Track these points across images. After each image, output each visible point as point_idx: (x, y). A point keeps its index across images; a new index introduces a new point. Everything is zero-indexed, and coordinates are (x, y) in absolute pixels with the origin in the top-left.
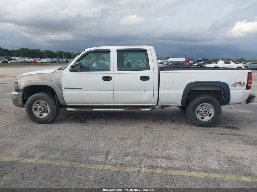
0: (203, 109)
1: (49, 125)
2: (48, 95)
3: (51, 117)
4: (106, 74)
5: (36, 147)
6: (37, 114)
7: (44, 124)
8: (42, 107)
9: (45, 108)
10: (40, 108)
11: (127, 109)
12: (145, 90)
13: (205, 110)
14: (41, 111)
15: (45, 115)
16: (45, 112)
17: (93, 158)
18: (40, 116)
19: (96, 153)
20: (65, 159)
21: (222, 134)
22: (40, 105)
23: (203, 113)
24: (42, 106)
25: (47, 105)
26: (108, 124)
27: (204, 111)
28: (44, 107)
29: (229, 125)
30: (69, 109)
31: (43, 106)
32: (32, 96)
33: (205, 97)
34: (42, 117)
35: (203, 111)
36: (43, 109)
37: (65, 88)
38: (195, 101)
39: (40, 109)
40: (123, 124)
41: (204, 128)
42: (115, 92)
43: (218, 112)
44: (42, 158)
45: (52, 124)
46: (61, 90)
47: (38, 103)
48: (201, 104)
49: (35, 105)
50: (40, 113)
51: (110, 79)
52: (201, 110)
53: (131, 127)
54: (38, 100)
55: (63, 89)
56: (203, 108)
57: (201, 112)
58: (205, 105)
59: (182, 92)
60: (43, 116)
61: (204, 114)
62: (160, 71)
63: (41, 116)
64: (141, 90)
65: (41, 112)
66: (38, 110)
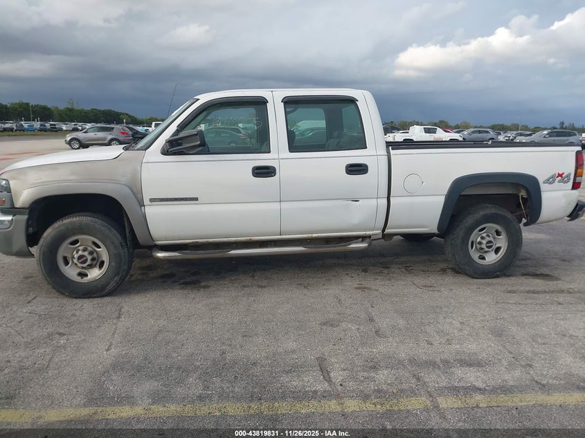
0: (482, 238)
1: (107, 299)
2: (103, 220)
3: (115, 279)
4: (261, 160)
5: (117, 366)
6: (71, 272)
7: (95, 297)
8: (86, 253)
9: (95, 255)
10: (80, 257)
11: (312, 246)
12: (356, 197)
13: (488, 239)
14: (85, 265)
15: (95, 274)
16: (95, 266)
17: (296, 383)
18: (79, 278)
19: (294, 369)
20: (223, 396)
21: (534, 292)
22: (81, 248)
23: (484, 246)
24: (84, 250)
25: (100, 248)
26: (265, 287)
27: (487, 243)
28: (91, 253)
29: (531, 270)
30: (160, 255)
31: (90, 249)
32: (56, 225)
33: (490, 210)
34: (85, 280)
35: (484, 242)
36: (89, 258)
37: (152, 200)
38: (470, 220)
39: (82, 260)
40: (300, 284)
41: (486, 280)
42: (284, 205)
43: (515, 241)
44: (157, 398)
45: (116, 295)
46: (142, 205)
47: (76, 242)
48: (480, 226)
49: (63, 250)
50: (79, 270)
51: (272, 173)
52: (479, 239)
53: (326, 289)
54: (74, 234)
55: (146, 202)
56: (484, 235)
57: (480, 243)
58: (489, 227)
59: (442, 200)
60: (89, 277)
61: (487, 249)
62: (392, 152)
63: (85, 278)
64: (347, 199)
65: (83, 267)
66: (75, 261)
